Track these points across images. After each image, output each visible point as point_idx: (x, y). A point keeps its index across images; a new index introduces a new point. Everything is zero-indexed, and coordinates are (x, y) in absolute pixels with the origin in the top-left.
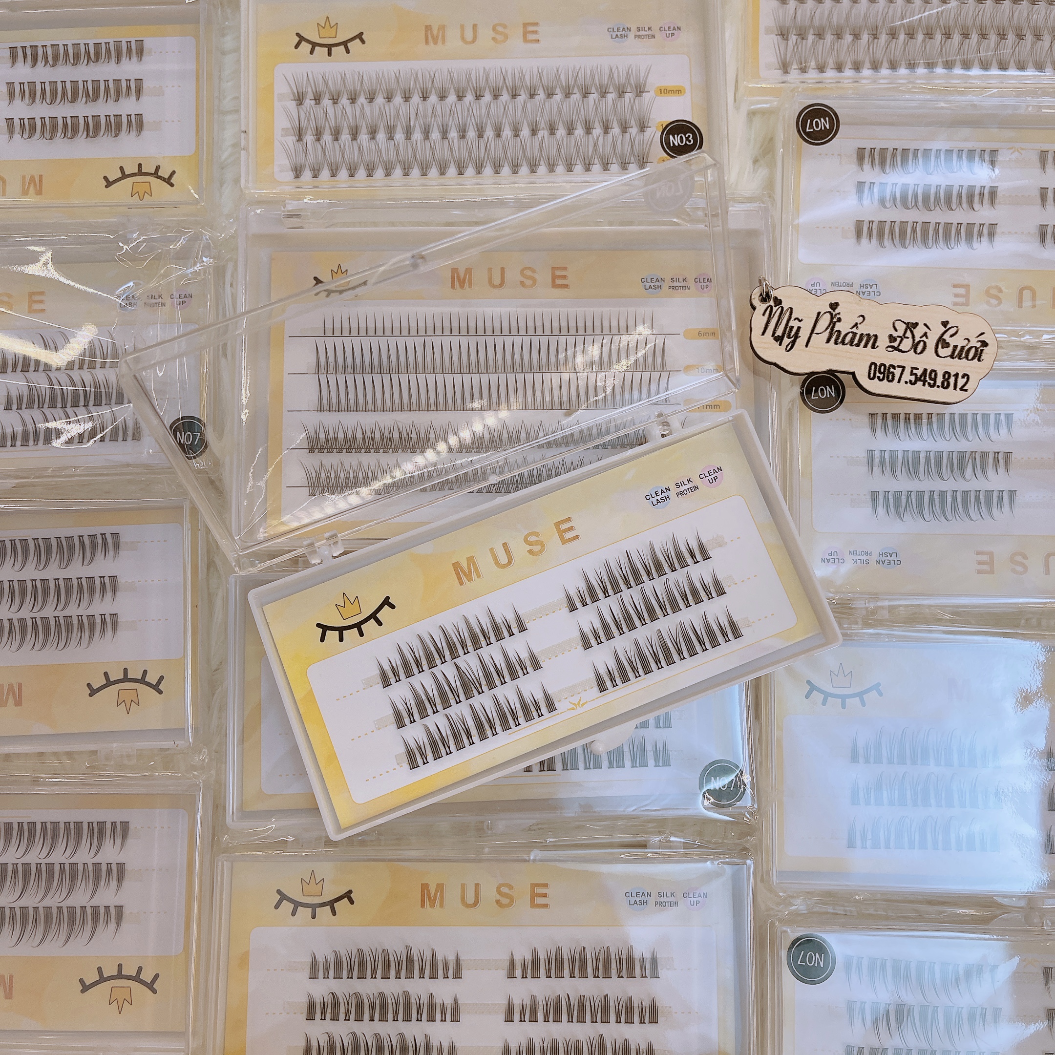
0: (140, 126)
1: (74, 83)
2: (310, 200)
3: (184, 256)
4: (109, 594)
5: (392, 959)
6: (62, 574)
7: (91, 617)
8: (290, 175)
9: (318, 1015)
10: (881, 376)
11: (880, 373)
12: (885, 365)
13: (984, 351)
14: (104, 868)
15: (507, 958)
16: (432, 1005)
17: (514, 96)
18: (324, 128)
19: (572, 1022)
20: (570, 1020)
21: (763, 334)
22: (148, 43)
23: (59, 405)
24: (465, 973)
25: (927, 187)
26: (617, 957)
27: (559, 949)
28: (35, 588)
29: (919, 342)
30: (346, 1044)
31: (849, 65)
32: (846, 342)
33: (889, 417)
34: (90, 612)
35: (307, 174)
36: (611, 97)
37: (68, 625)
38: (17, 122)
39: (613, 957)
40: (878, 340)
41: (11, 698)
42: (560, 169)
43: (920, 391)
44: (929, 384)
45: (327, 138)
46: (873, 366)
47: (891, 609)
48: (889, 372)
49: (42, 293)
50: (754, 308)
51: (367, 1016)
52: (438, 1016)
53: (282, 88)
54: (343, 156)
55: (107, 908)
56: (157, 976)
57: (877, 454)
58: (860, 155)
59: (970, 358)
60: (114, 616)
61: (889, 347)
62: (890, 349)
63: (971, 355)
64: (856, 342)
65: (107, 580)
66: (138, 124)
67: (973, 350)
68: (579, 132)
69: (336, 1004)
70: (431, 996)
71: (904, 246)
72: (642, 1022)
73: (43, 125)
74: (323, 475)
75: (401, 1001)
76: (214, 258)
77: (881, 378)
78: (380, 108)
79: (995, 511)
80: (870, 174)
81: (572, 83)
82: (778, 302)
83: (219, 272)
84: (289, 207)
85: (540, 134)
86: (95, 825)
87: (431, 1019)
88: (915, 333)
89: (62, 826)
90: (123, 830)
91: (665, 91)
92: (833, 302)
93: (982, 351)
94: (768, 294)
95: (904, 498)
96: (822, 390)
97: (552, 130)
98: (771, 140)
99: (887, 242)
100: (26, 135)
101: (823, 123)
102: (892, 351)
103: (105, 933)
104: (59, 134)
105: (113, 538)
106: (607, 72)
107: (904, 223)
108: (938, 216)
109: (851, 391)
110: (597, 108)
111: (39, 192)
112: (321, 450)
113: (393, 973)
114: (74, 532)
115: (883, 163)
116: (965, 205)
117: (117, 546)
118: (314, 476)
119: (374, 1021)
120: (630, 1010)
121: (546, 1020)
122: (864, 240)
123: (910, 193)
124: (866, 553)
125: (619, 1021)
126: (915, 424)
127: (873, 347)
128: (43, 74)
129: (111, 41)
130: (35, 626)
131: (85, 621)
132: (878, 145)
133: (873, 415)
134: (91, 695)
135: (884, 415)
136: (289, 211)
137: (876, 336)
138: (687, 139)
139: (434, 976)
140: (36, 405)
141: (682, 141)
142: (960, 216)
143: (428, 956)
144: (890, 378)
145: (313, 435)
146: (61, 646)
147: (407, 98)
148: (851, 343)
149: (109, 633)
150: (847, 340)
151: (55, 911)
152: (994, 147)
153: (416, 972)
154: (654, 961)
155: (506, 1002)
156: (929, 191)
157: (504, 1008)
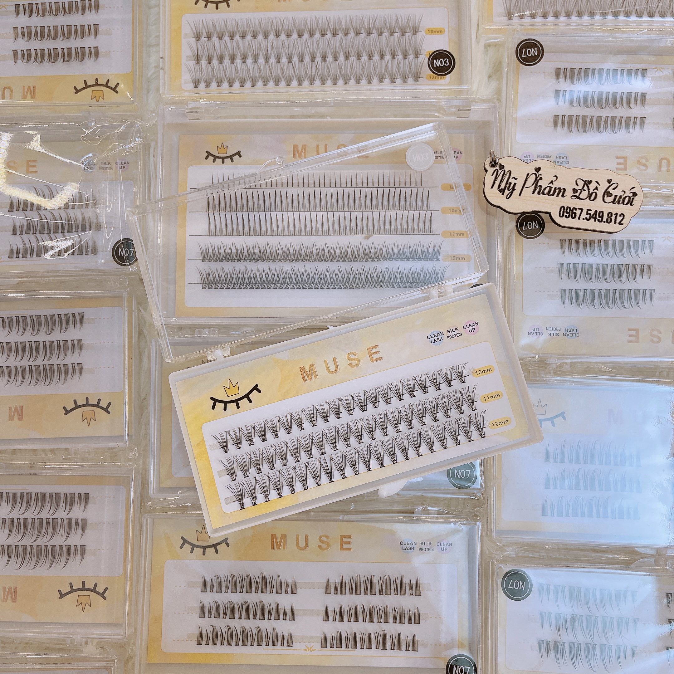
0: (97, 54)
1: (56, 27)
2: (204, 101)
3: (124, 138)
4: (77, 351)
5: (253, 581)
6: (48, 338)
7: (66, 365)
8: (192, 86)
9: (207, 615)
11: (567, 213)
12: (570, 208)
13: (635, 199)
14: (74, 522)
15: (326, 581)
16: (278, 611)
17: (334, 35)
18: (213, 55)
19: (365, 622)
20: (365, 621)
21: (492, 187)
22: (102, 2)
23: (46, 232)
24: (298, 590)
25: (601, 94)
26: (395, 582)
27: (358, 576)
28: (31, 347)
29: (593, 193)
30: (224, 633)
31: (551, 14)
32: (545, 193)
33: (573, 242)
34: (65, 362)
35: (202, 85)
36: (396, 35)
37: (51, 370)
38: (19, 53)
39: (392, 582)
40: (566, 191)
41: (16, 415)
42: (364, 81)
43: (593, 224)
44: (598, 220)
45: (215, 62)
46: (562, 209)
47: (572, 364)
48: (573, 213)
49: (35, 161)
50: (486, 171)
51: (237, 616)
52: (282, 617)
53: (187, 30)
54: (225, 74)
55: (76, 546)
56: (106, 589)
57: (565, 266)
58: (557, 72)
59: (625, 203)
60: (80, 364)
61: (572, 196)
62: (573, 198)
63: (626, 202)
64: (551, 193)
65: (76, 342)
66: (95, 53)
67: (628, 198)
68: (376, 57)
69: (218, 608)
70: (277, 604)
71: (585, 132)
72: (410, 623)
73: (36, 54)
74: (211, 276)
75: (259, 607)
76: (143, 138)
77: (567, 216)
78: (249, 43)
79: (640, 302)
80: (564, 85)
81: (372, 26)
82: (502, 167)
83: (146, 147)
84: (191, 106)
85: (351, 59)
86: (68, 495)
87: (277, 619)
88: (590, 188)
89: (48, 495)
90: (85, 498)
91: (432, 31)
92: (537, 167)
93: (633, 199)
94: (495, 162)
95: (582, 294)
96: (530, 224)
97: (359, 57)
98: (500, 63)
100: (25, 61)
101: (533, 52)
102: (575, 199)
103: (74, 562)
104: (46, 60)
105: (79, 315)
106: (394, 18)
107: (585, 117)
108: (607, 112)
109: (549, 225)
110: (387, 42)
111: (33, 97)
112: (210, 260)
113: (253, 589)
114: (56, 312)
115: (572, 78)
116: (625, 105)
117: (82, 321)
118: (205, 276)
119: (241, 619)
120: (402, 615)
121: (349, 620)
122: (559, 128)
123: (590, 97)
124: (557, 329)
125: (395, 622)
126: (590, 246)
127: (563, 196)
128: (36, 21)
130: (31, 371)
131: (62, 368)
132: (569, 66)
133: (563, 241)
134: (66, 414)
135: (570, 241)
136: (190, 109)
137: (564, 189)
138: (445, 62)
139: (279, 592)
140: (32, 232)
141: (442, 64)
142: (621, 112)
143: (275, 580)
144: (573, 216)
145: (205, 251)
146: (47, 383)
147: (266, 36)
148: (548, 194)
149: (77, 375)
150: (546, 191)
151: (43, 548)
152: (645, 67)
153: (268, 589)
154: (418, 585)
155: (324, 609)
156: (602, 95)
157: (323, 613)
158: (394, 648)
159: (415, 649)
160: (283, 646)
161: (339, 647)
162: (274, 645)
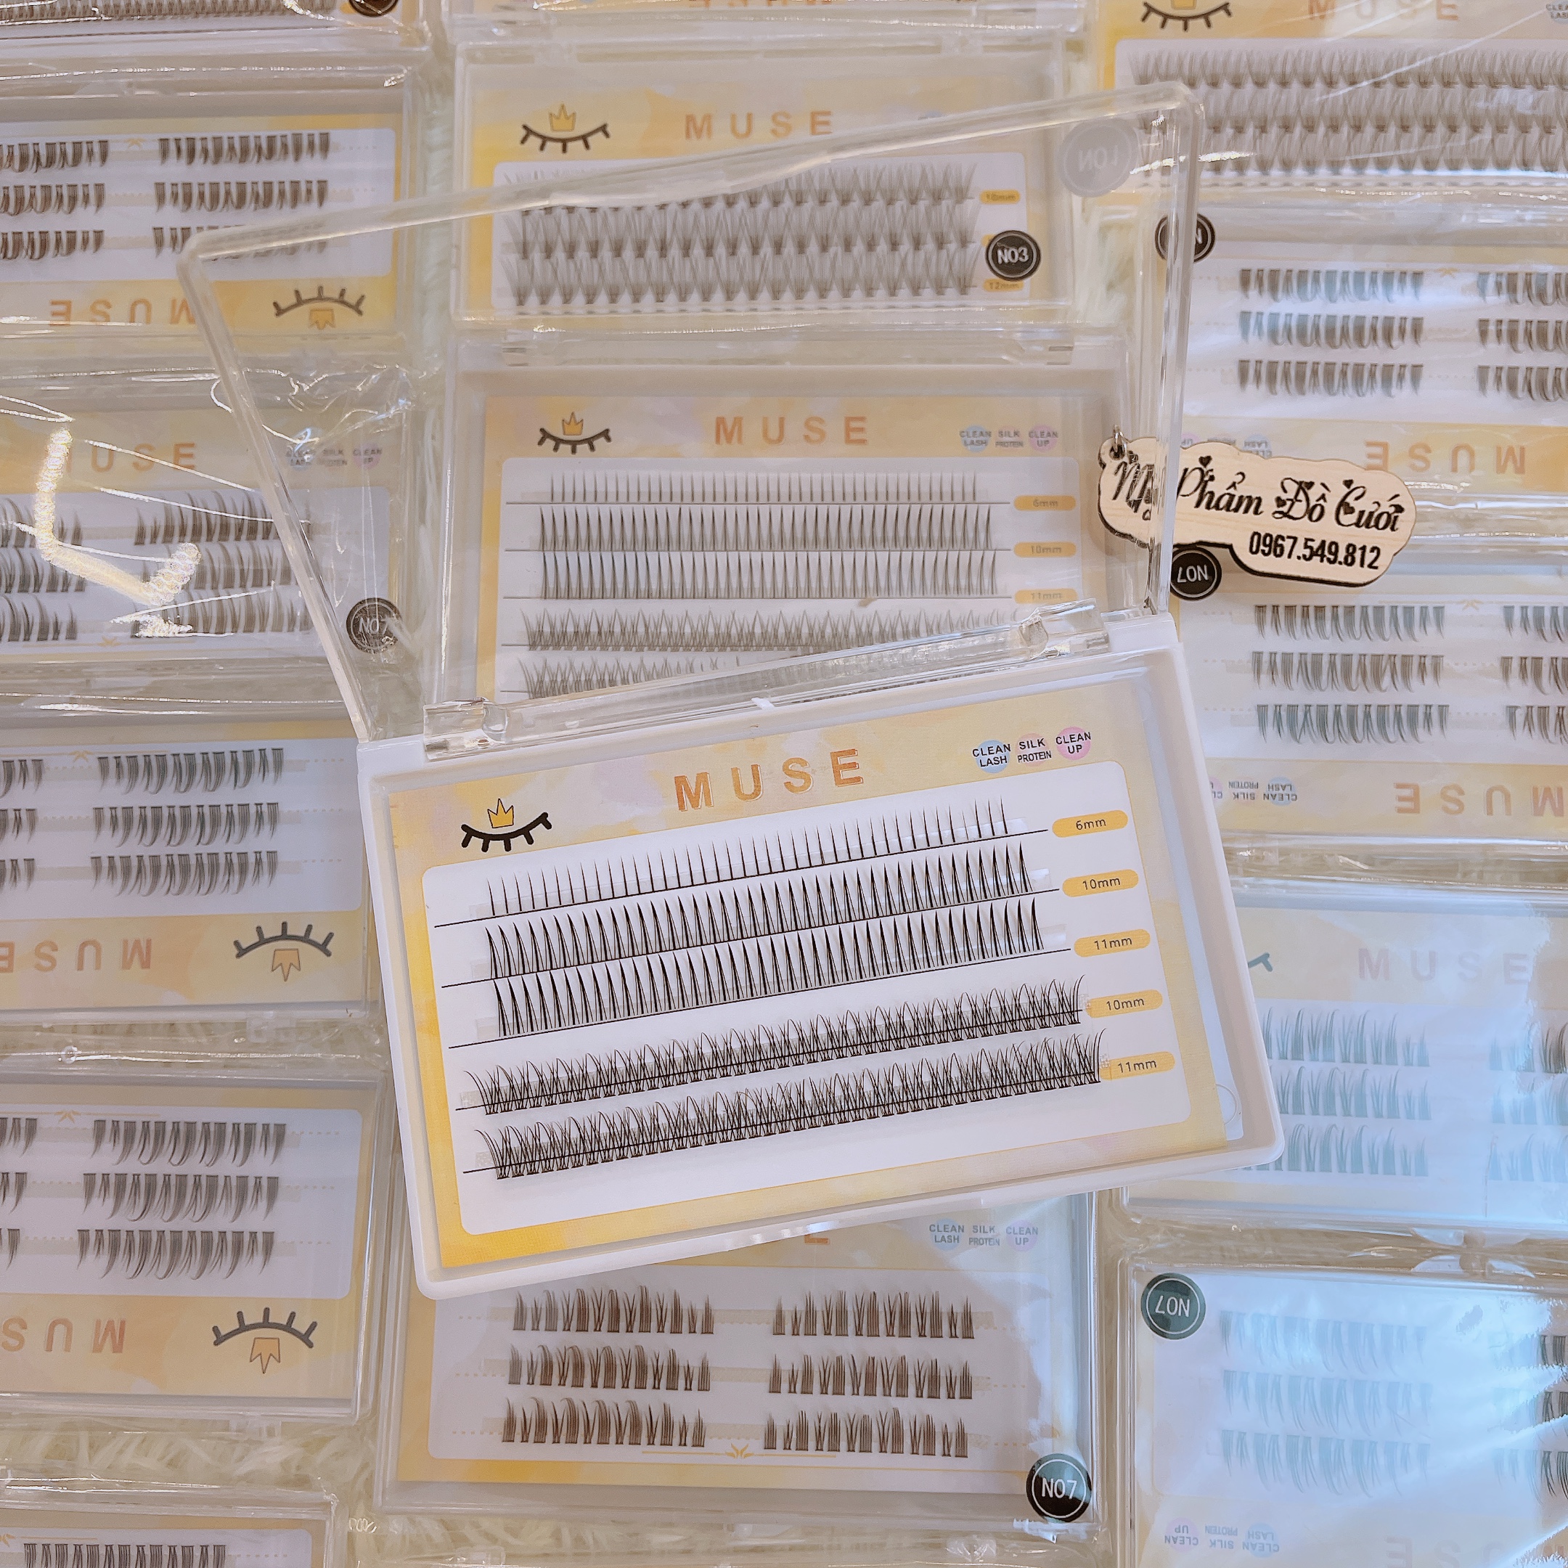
1: (241, 185)
2: (540, 329)
3: (373, 400)
4: (267, 827)
5: (622, 1306)
6: (208, 799)
7: (243, 855)
8: (511, 301)
9: (524, 1378)
10: (1267, 549)
11: (1265, 545)
12: (1271, 536)
13: (1399, 519)
14: (251, 1183)
15: (773, 1308)
16: (673, 1369)
17: (799, 203)
18: (556, 242)
19: (858, 1395)
20: (856, 1393)
21: (1115, 498)
22: (335, 137)
24: (717, 1326)
25: (1331, 319)
26: (919, 1311)
27: (842, 1296)
28: (172, 817)
29: (1315, 506)
30: (560, 1417)
32: (1221, 505)
33: (1281, 610)
34: (241, 848)
35: (533, 300)
36: (923, 204)
37: (212, 865)
38: (167, 233)
39: (913, 1310)
40: (1263, 503)
41: (136, 957)
42: (858, 293)
43: (1316, 568)
44: (1329, 560)
45: (560, 254)
46: (1256, 538)
47: (1283, 852)
48: (1277, 545)
49: (192, 445)
50: (1104, 466)
51: (588, 1380)
52: (681, 1382)
54: (579, 278)
55: (253, 1234)
56: (314, 1325)
57: (1265, 658)
58: (1245, 278)
59: (1381, 526)
60: (272, 854)
61: (1276, 512)
62: (1277, 515)
63: (1382, 524)
64: (1234, 506)
65: (265, 808)
67: (1385, 517)
68: (883, 247)
69: (547, 1363)
70: (672, 1356)
71: (1301, 391)
72: (950, 1396)
74: (547, 679)
75: (633, 1363)
76: (413, 400)
77: (1266, 552)
78: (627, 217)
79: (1421, 731)
80: (1259, 303)
81: (873, 187)
82: (1133, 457)
83: (418, 419)
84: (511, 339)
85: (832, 250)
87: (672, 1387)
88: (1310, 496)
89: (199, 1128)
90: (277, 1136)
92: (1204, 456)
93: (1396, 517)
94: (1120, 447)
95: (1301, 715)
96: (1191, 571)
97: (848, 246)
98: (1130, 259)
99: (1279, 386)
100: (177, 248)
102: (1281, 518)
103: (250, 1268)
105: (274, 755)
106: (919, 172)
107: (1301, 364)
108: (1346, 355)
109: (1230, 576)
110: (905, 220)
111: (192, 320)
112: (545, 647)
113: (623, 1324)
114: (226, 747)
115: (1274, 289)
116: (1380, 341)
117: (279, 765)
118: (536, 679)
119: (597, 1386)
120: (934, 1380)
121: (824, 1391)
122: (1251, 386)
123: (1310, 324)
124: (1252, 786)
125: (920, 1394)
126: (1316, 618)
127: (1256, 512)
128: (201, 173)
129: (289, 133)
130: (171, 866)
131: (235, 860)
132: (1268, 266)
133: (1260, 608)
134: (238, 956)
135: (1276, 608)
136: (511, 343)
138: (1020, 255)
139: (676, 1330)
141: (1013, 256)
142: (1373, 355)
143: (669, 1304)
144: (1278, 552)
145: (535, 628)
146: (204, 889)
148: (1228, 508)
149: (265, 877)
150: (1223, 503)
151: (185, 1237)
152: (1418, 269)
153: (654, 1324)
154: (967, 1316)
155: (770, 1367)
156: (1334, 322)
157: (768, 1375)
158: (918, 1450)
159: (962, 1454)
160: (685, 1445)
161: (802, 1446)
162: (666, 1442)
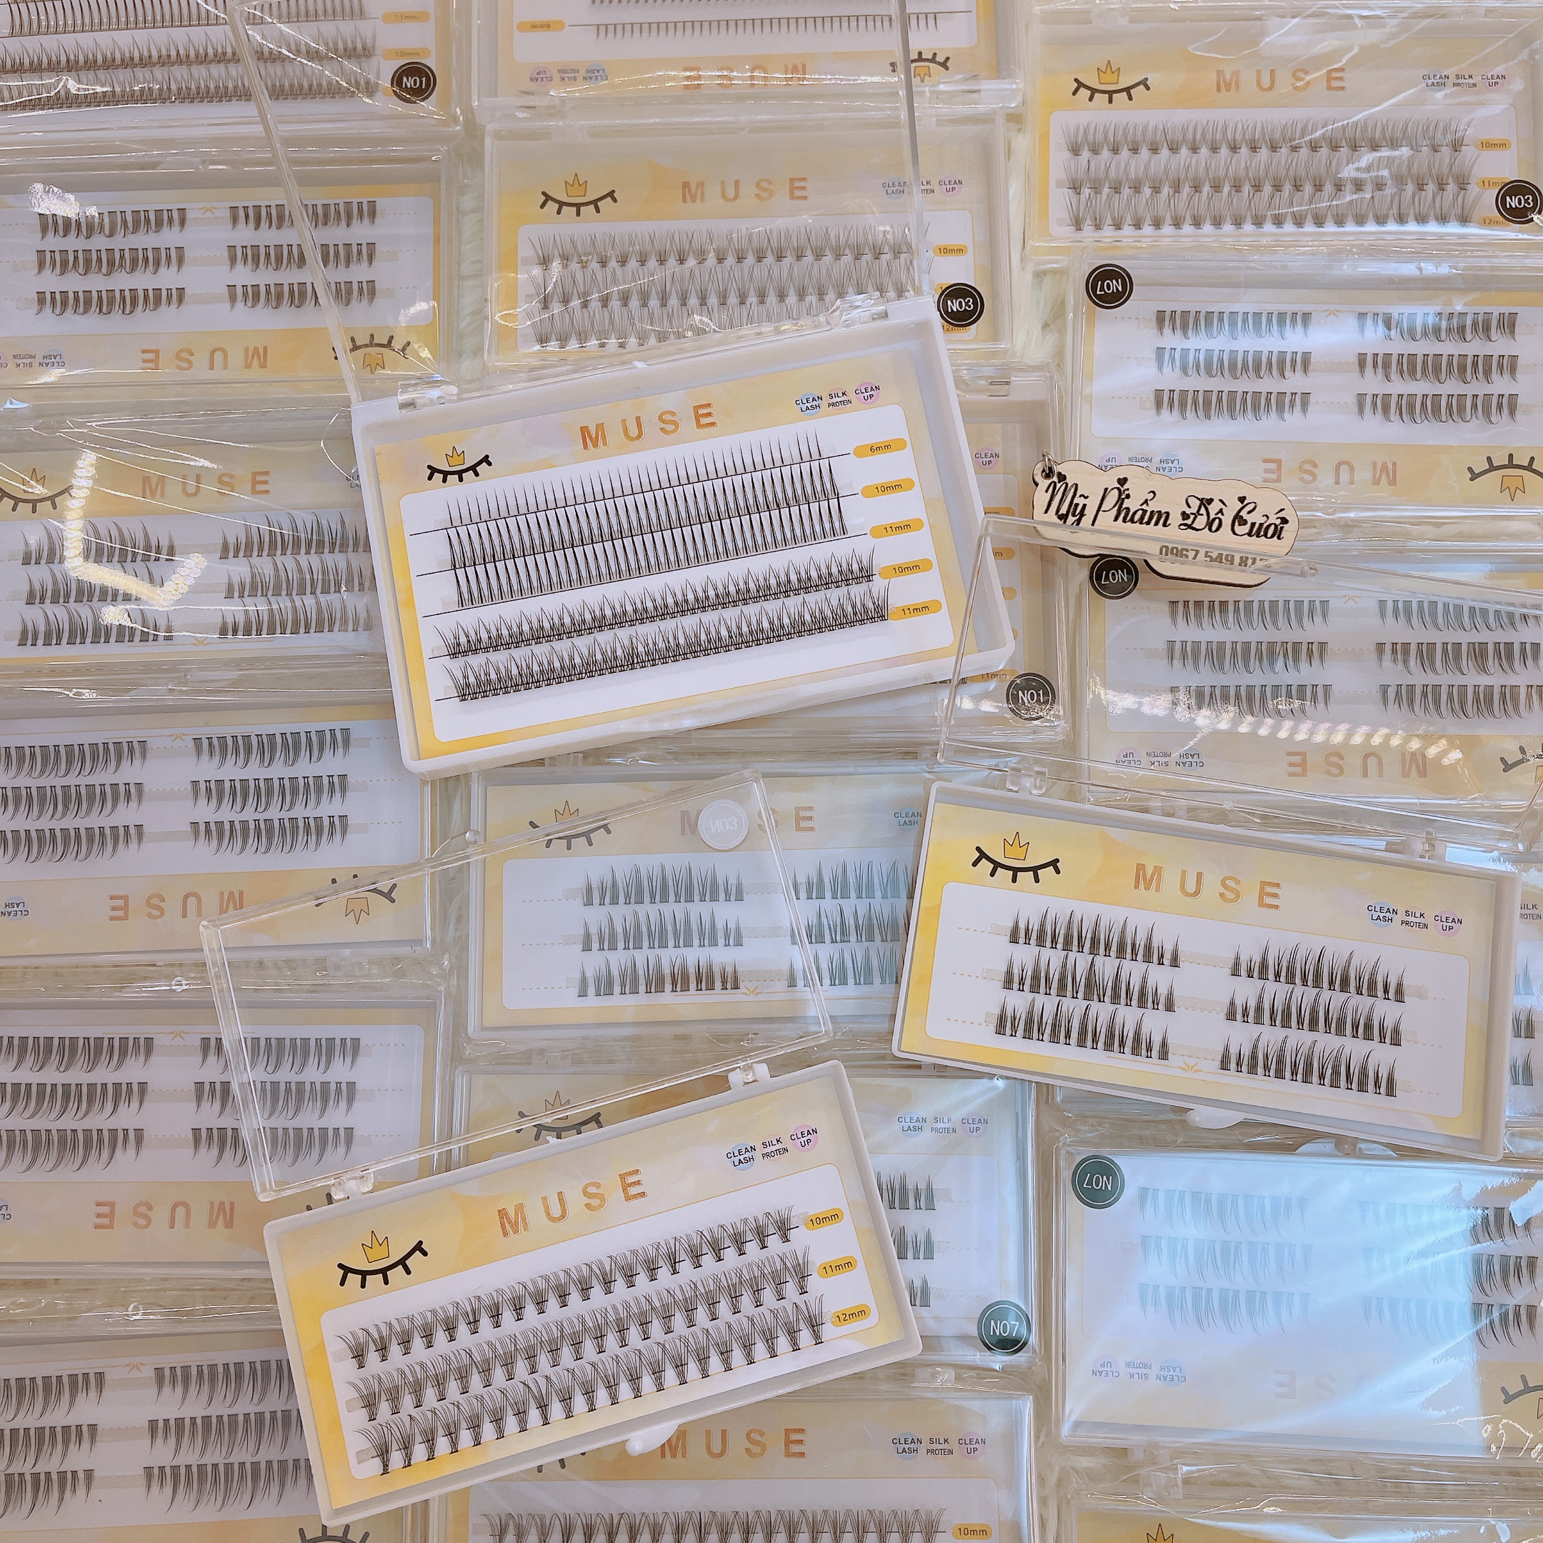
0: (372, 293)
4: (338, 794)
6: (288, 773)
7: (318, 819)
10: (1174, 558)
11: (1172, 554)
14: (333, 1088)
17: (780, 258)
18: (572, 293)
21: (1046, 512)
22: (381, 204)
23: (284, 593)
25: (1233, 353)
26: (889, 1187)
28: (257, 788)
29: (1214, 519)
31: (1148, 221)
32: (1136, 520)
33: (1191, 605)
34: (317, 813)
35: (553, 343)
36: (885, 258)
37: (293, 828)
38: (239, 290)
40: (1171, 516)
41: (231, 905)
43: (1216, 572)
45: (575, 305)
46: (1165, 548)
47: (1191, 810)
49: (267, 473)
50: (1037, 485)
53: (526, 251)
54: (593, 325)
55: (336, 1130)
57: (1178, 646)
58: (1160, 317)
59: (1269, 535)
60: (343, 818)
61: (1181, 524)
62: (1182, 527)
63: (1270, 533)
64: (1146, 519)
65: (336, 780)
66: (370, 291)
67: (1273, 527)
71: (1208, 417)
72: (916, 1258)
73: (268, 292)
78: (633, 273)
79: (1308, 707)
80: (1172, 340)
81: (843, 242)
82: (1062, 478)
85: (808, 299)
86: (323, 1042)
88: (1210, 510)
89: (287, 1042)
90: (353, 1048)
91: (945, 250)
92: (1121, 477)
93: (1282, 528)
94: (1050, 469)
95: (1207, 693)
96: (1113, 574)
98: (1063, 302)
99: (1190, 413)
100: (249, 304)
101: (1115, 285)
102: (1185, 529)
103: (334, 1156)
104: (285, 302)
105: (342, 734)
106: (882, 232)
107: (1208, 392)
108: (1245, 385)
109: (1144, 576)
110: (870, 270)
111: (263, 366)
114: (301, 728)
115: (1185, 328)
116: (1275, 372)
117: (346, 743)
120: (903, 1244)
122: (1165, 411)
123: (1215, 359)
124: (1164, 753)
126: (1221, 613)
127: (1165, 525)
128: (266, 236)
129: (341, 202)
130: (258, 829)
131: (312, 823)
132: (1179, 308)
133: (1173, 603)
134: (317, 904)
135: (1186, 603)
138: (967, 304)
140: (259, 593)
141: (961, 306)
142: (1268, 384)
146: (286, 850)
147: (662, 261)
148: (1141, 521)
149: (338, 837)
150: (1137, 517)
152: (1307, 309)
154: (930, 1192)
156: (1236, 356)
159: (925, 1304)
